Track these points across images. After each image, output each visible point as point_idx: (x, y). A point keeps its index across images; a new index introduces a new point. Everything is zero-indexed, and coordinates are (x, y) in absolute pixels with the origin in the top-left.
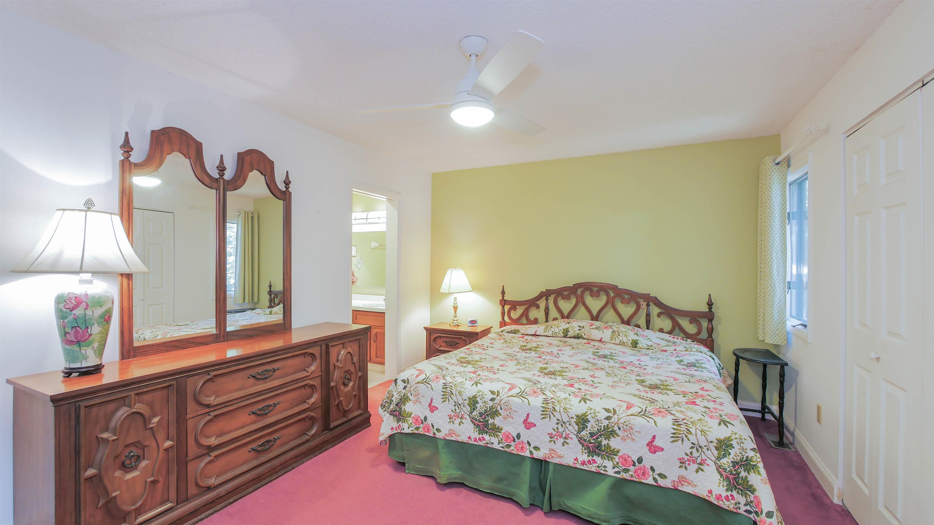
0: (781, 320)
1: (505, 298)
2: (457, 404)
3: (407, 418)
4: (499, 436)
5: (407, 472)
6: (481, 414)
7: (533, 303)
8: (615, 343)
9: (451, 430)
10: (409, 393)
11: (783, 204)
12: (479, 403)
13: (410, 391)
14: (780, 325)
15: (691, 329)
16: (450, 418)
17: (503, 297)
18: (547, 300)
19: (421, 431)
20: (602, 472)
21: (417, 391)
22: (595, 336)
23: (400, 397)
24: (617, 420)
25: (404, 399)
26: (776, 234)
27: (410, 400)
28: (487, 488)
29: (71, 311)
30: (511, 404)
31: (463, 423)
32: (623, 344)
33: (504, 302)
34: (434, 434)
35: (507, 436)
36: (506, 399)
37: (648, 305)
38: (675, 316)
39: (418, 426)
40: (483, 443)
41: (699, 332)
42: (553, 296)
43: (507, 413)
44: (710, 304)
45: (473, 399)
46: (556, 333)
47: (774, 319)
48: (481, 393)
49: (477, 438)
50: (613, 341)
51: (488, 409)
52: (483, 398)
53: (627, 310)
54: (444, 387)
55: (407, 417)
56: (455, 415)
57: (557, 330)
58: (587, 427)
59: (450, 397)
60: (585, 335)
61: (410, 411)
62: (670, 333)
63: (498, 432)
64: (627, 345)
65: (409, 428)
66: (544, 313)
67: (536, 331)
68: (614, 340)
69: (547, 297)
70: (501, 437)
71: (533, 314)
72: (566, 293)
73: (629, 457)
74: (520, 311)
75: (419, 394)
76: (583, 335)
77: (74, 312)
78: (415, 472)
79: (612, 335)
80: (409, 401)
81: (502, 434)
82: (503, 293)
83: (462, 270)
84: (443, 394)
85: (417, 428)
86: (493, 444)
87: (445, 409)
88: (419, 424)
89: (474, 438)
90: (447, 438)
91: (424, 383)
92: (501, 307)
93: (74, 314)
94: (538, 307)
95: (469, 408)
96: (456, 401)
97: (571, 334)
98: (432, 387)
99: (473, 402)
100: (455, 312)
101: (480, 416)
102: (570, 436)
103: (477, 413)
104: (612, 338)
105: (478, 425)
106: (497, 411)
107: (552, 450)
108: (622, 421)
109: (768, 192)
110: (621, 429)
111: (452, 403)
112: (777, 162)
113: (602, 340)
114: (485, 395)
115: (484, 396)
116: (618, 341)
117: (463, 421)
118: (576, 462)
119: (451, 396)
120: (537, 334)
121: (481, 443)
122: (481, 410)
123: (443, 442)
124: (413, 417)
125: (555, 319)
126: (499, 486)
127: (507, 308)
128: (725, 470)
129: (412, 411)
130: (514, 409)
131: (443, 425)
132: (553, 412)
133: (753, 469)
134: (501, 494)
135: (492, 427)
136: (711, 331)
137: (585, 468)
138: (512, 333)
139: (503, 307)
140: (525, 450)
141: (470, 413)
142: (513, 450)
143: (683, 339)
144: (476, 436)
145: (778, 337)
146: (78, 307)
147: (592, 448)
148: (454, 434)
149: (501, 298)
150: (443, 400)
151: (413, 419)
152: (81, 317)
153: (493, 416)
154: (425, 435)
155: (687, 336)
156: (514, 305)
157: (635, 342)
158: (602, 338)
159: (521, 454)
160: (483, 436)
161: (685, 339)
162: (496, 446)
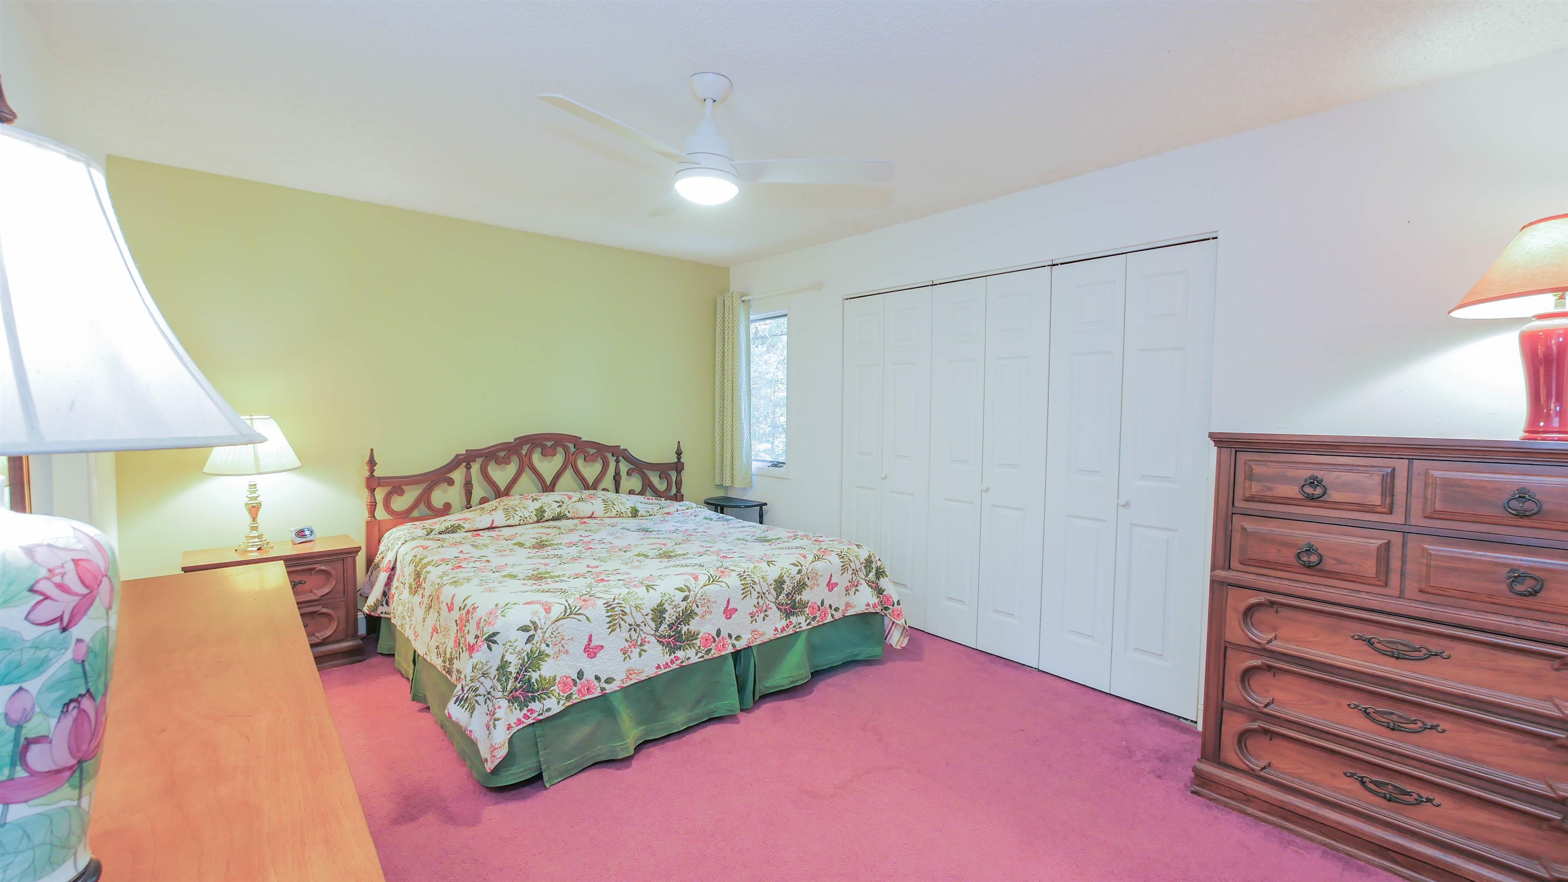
0: (748, 463)
1: (376, 474)
2: (634, 627)
3: (552, 689)
4: (696, 644)
5: (548, 785)
6: (670, 626)
7: (441, 476)
8: (611, 515)
9: (628, 671)
10: (544, 645)
11: (747, 345)
12: (667, 611)
13: (543, 640)
14: (747, 468)
15: (661, 486)
16: (624, 654)
17: (372, 471)
18: (468, 468)
19: (576, 698)
20: (798, 630)
21: (558, 635)
22: (583, 511)
23: (521, 661)
24: (806, 570)
25: (534, 660)
26: (743, 374)
27: (547, 655)
28: (682, 725)
29: (64, 630)
30: (709, 595)
31: (645, 651)
32: (621, 514)
33: (372, 483)
34: (603, 689)
35: (706, 640)
36: (701, 591)
37: (617, 462)
38: (646, 471)
39: (569, 693)
40: (677, 665)
41: (669, 488)
42: (479, 461)
43: (704, 609)
44: (679, 453)
45: (659, 608)
46: (525, 518)
47: (743, 463)
48: (667, 596)
49: (669, 661)
50: (609, 514)
51: (681, 614)
52: (673, 601)
53: (590, 471)
54: (609, 608)
55: (551, 687)
56: (630, 644)
57: (527, 514)
58: (784, 588)
59: (622, 620)
60: (569, 512)
61: (552, 675)
62: (642, 493)
63: (694, 639)
64: (625, 516)
65: (558, 703)
66: (464, 491)
67: (493, 521)
68: (610, 512)
69: (468, 464)
70: (699, 644)
71: (439, 497)
72: (502, 454)
73: (815, 603)
74: (411, 495)
75: (563, 639)
76: (566, 512)
77: (76, 632)
78: (560, 776)
79: (605, 506)
80: (546, 659)
81: (699, 639)
82: (372, 463)
83: (272, 420)
84: (610, 619)
85: (569, 698)
86: (689, 658)
87: (614, 642)
88: (571, 689)
89: (664, 663)
90: (625, 685)
91: (569, 616)
92: (366, 493)
93: (79, 641)
94: (451, 482)
95: (654, 624)
96: (632, 622)
97: (547, 515)
98: (587, 617)
99: (659, 613)
100: (254, 519)
101: (670, 629)
102: (769, 607)
103: (666, 626)
104: (607, 510)
105: (668, 643)
106: (692, 611)
107: (754, 631)
108: (809, 570)
109: (737, 330)
110: (810, 578)
111: (625, 627)
112: (743, 299)
113: (594, 516)
114: (674, 596)
115: (673, 598)
116: (614, 513)
117: (644, 648)
118: (776, 632)
119: (624, 617)
120: (493, 526)
121: (674, 666)
122: (670, 619)
123: (619, 695)
124: (559, 683)
125: (484, 500)
126: (697, 711)
127: (380, 494)
128: (873, 582)
129: (555, 673)
130: (712, 600)
131: (616, 669)
132: (754, 586)
133: (882, 575)
134: (695, 722)
135: (686, 636)
136: (679, 484)
137: (785, 634)
138: (448, 532)
139: (372, 491)
140: (727, 646)
141: (655, 631)
142: (714, 653)
143: (657, 499)
144: (665, 661)
145: (746, 480)
146: (92, 603)
147: (789, 609)
148: (634, 673)
149: (368, 474)
150: (610, 630)
151: (559, 686)
152: (97, 650)
153: (688, 621)
154: (585, 700)
155: (658, 494)
156: (396, 486)
157: (635, 510)
158: (593, 513)
159: (723, 654)
160: (675, 655)
161: (659, 499)
162: (695, 659)
